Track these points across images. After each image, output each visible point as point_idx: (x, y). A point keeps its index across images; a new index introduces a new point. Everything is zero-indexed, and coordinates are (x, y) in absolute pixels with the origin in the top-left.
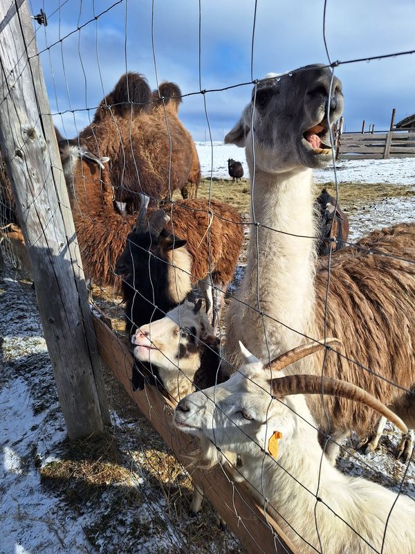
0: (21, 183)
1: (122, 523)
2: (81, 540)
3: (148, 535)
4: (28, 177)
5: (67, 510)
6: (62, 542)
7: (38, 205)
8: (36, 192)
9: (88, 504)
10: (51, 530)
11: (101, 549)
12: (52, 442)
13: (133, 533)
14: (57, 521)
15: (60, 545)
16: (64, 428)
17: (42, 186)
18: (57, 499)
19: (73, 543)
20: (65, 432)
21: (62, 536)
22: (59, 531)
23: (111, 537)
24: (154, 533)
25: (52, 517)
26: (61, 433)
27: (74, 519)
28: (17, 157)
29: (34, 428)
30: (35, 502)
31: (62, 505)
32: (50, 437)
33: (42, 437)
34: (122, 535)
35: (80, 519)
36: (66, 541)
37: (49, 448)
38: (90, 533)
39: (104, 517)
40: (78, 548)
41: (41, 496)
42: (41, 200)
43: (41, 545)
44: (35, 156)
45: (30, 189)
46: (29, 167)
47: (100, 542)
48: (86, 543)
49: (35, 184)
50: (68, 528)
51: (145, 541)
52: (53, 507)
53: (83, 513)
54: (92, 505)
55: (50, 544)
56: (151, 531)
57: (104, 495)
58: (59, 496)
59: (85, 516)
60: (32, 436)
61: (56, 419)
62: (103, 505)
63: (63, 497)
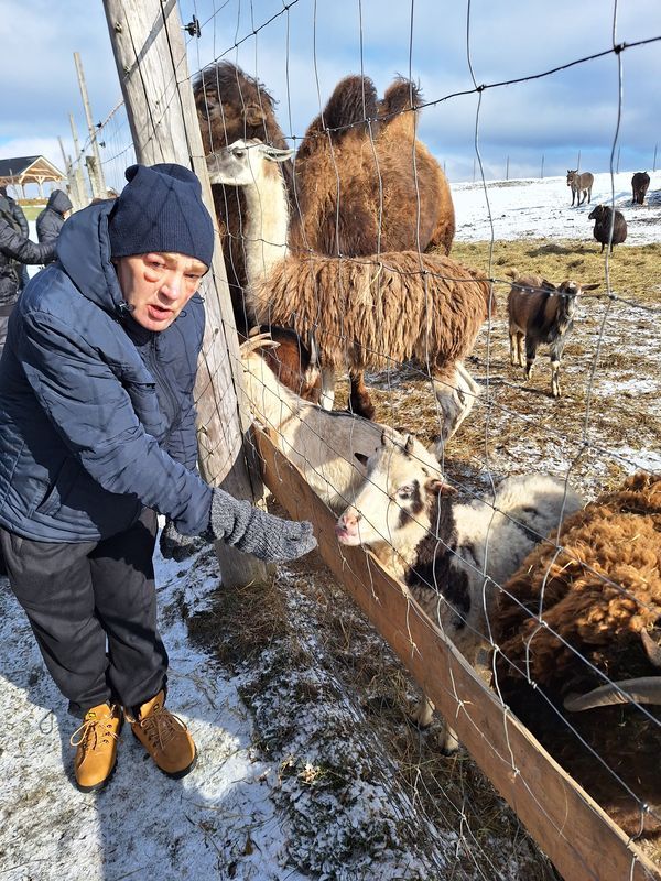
1: (285, 685)
2: (235, 701)
3: (316, 701)
5: (219, 668)
6: (212, 703)
9: (245, 663)
10: (199, 689)
11: (258, 711)
12: (203, 589)
13: (297, 697)
14: (207, 681)
15: (209, 706)
16: (219, 574)
18: (208, 656)
19: (223, 706)
20: (220, 579)
21: (212, 696)
22: (209, 691)
23: (270, 700)
24: (324, 700)
25: (201, 675)
26: (214, 580)
27: (226, 679)
29: (181, 574)
30: (182, 657)
31: (213, 662)
32: (200, 583)
33: (191, 584)
34: (284, 699)
35: (235, 679)
36: (216, 702)
37: (200, 596)
38: (245, 694)
39: (262, 676)
40: (231, 710)
41: (188, 651)
43: (188, 704)
47: (257, 704)
48: (241, 705)
50: (219, 688)
51: (312, 707)
52: (202, 664)
53: (238, 674)
54: (250, 664)
55: (198, 703)
56: (320, 697)
57: (263, 654)
58: (210, 652)
59: (240, 676)
60: (179, 583)
61: (208, 564)
62: (262, 664)
63: (214, 654)
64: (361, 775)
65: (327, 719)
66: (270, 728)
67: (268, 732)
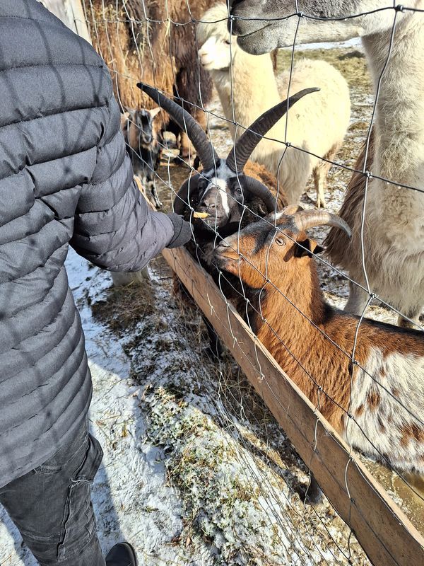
1: (150, 342)
6: (106, 354)
10: (98, 346)
11: (133, 357)
12: (101, 288)
14: (103, 342)
19: (114, 355)
20: (112, 281)
21: (106, 350)
22: (104, 348)
23: (141, 351)
24: (174, 350)
26: (108, 281)
27: (116, 340)
29: (88, 279)
30: (89, 329)
31: (108, 331)
32: (99, 284)
33: (94, 284)
34: (149, 350)
36: (109, 353)
37: (98, 291)
38: (126, 349)
39: (136, 337)
41: (93, 325)
47: (133, 353)
48: (124, 355)
50: (111, 346)
51: (166, 354)
52: (101, 332)
53: (123, 337)
54: (129, 331)
55: (98, 355)
57: (138, 325)
58: (105, 325)
60: (87, 285)
63: (108, 326)
64: (193, 391)
65: (174, 361)
66: (140, 367)
67: (139, 369)
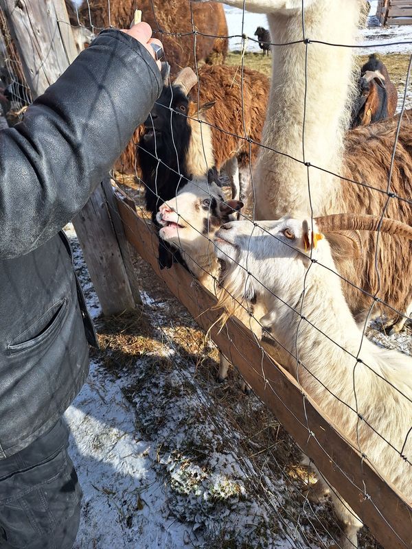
0: (26, 42)
1: (156, 386)
2: (120, 398)
3: (179, 396)
4: (33, 35)
6: (103, 399)
7: (48, 70)
8: (44, 54)
9: (125, 369)
10: (92, 389)
11: (138, 405)
13: (166, 394)
14: (98, 383)
15: (101, 402)
16: (99, 305)
17: (49, 47)
19: (113, 400)
20: (100, 309)
21: (103, 394)
22: (100, 391)
23: (145, 396)
24: (185, 395)
25: (93, 379)
27: (112, 381)
28: (18, 9)
31: (101, 369)
34: (156, 395)
36: (106, 398)
38: (127, 393)
39: (139, 381)
40: (118, 404)
42: (51, 64)
43: (85, 401)
44: (37, 7)
45: (37, 50)
46: (33, 22)
47: (137, 400)
48: (124, 400)
49: (41, 44)
50: (108, 388)
51: (177, 401)
52: (94, 371)
53: (120, 377)
54: (128, 370)
55: (93, 400)
56: (181, 393)
57: (138, 363)
58: (97, 362)
59: (122, 379)
61: (91, 297)
62: (137, 370)
64: (216, 449)
65: (189, 409)
67: (147, 421)
